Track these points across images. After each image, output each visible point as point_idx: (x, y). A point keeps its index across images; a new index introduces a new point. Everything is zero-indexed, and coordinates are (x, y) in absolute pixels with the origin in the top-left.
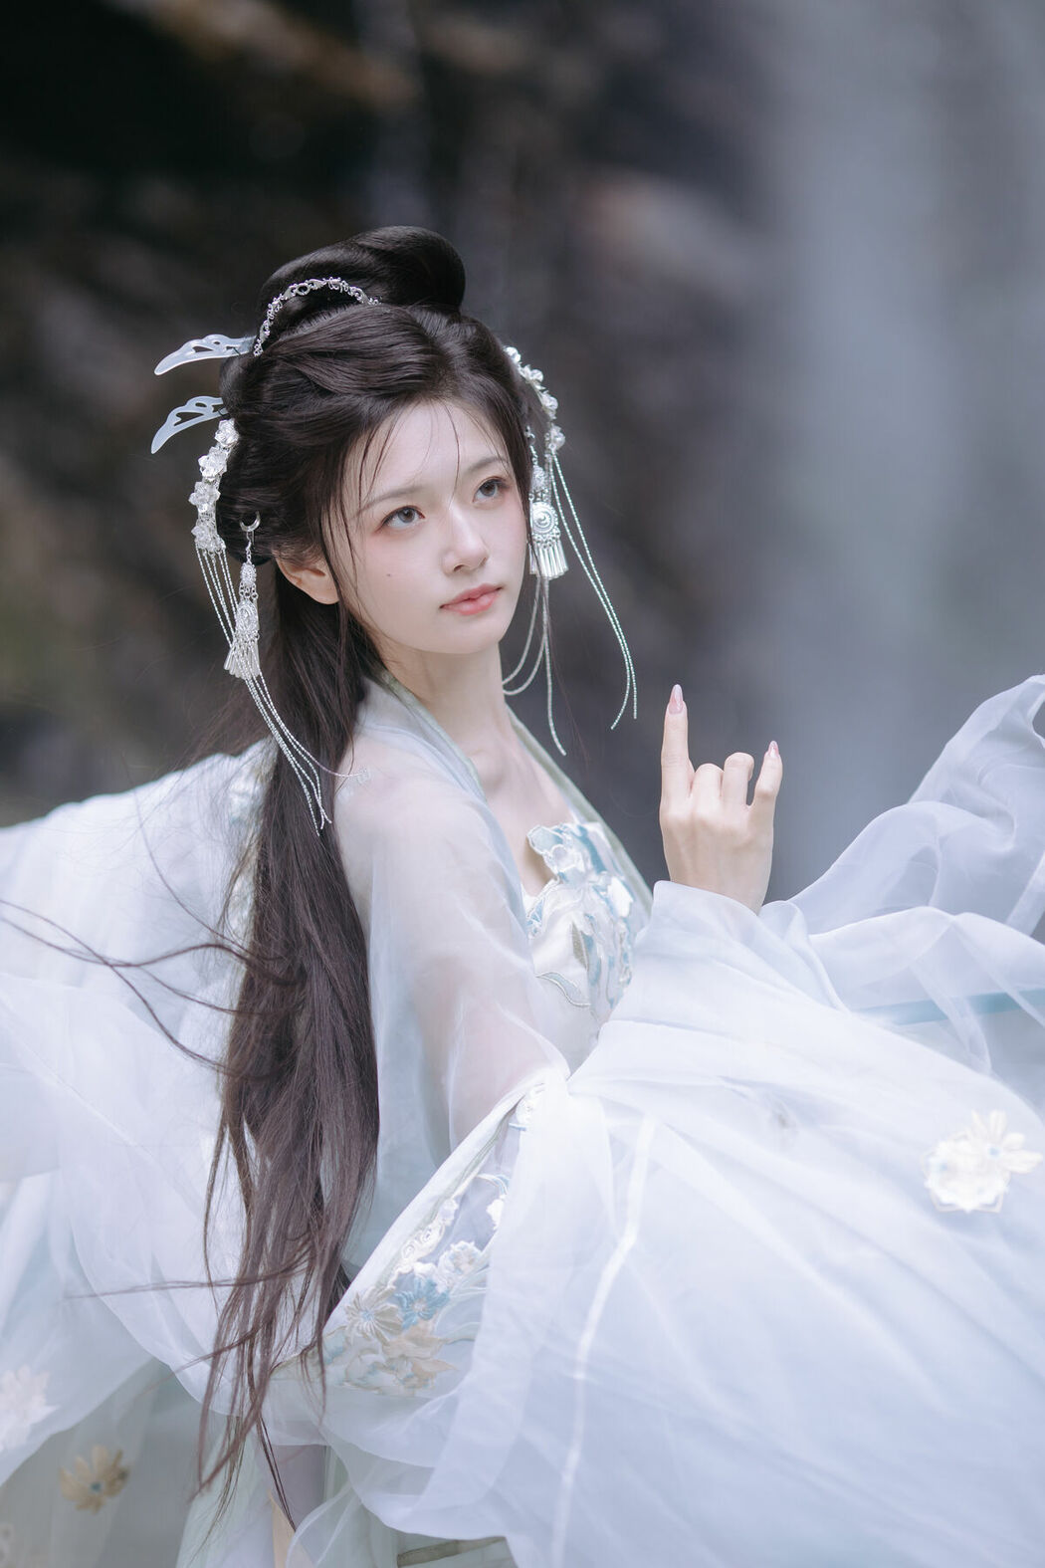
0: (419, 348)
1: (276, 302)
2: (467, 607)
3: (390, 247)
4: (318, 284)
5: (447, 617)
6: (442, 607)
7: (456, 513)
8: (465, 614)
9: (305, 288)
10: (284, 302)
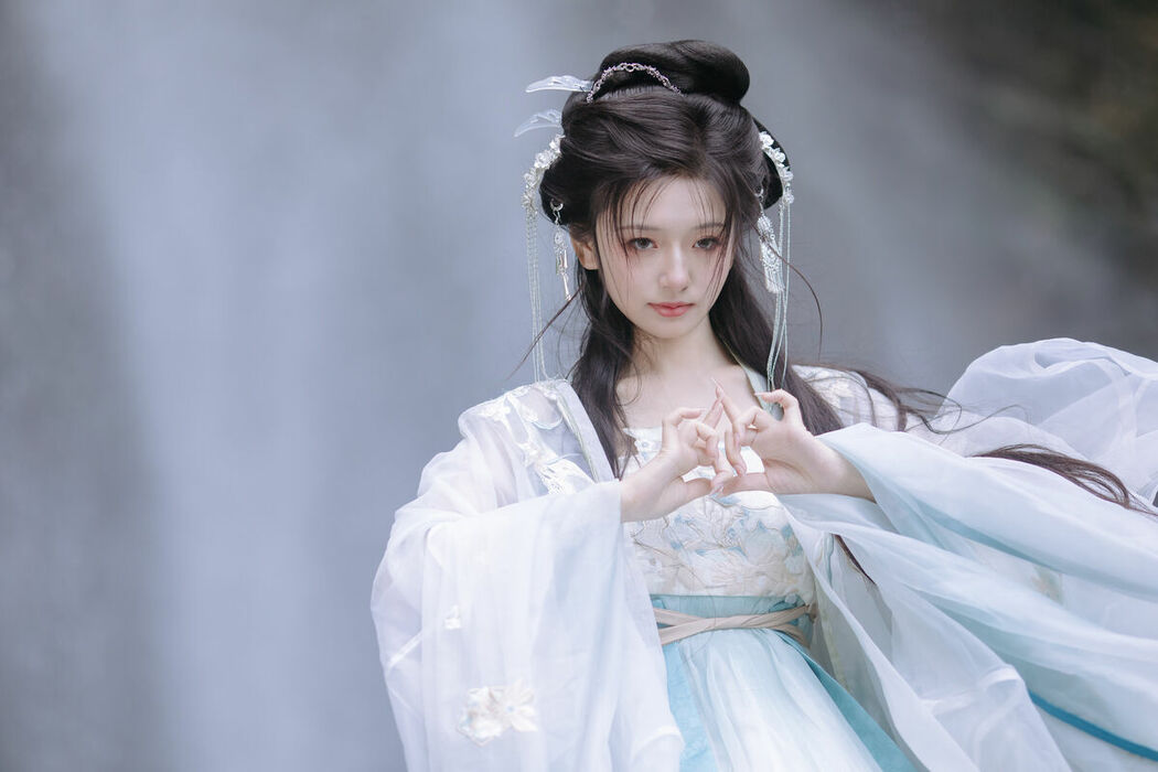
0: (684, 139)
1: (610, 70)
2: (664, 311)
3: (697, 57)
4: (642, 68)
5: (651, 311)
6: (650, 304)
7: (677, 253)
8: (663, 315)
9: (631, 68)
10: (615, 72)
